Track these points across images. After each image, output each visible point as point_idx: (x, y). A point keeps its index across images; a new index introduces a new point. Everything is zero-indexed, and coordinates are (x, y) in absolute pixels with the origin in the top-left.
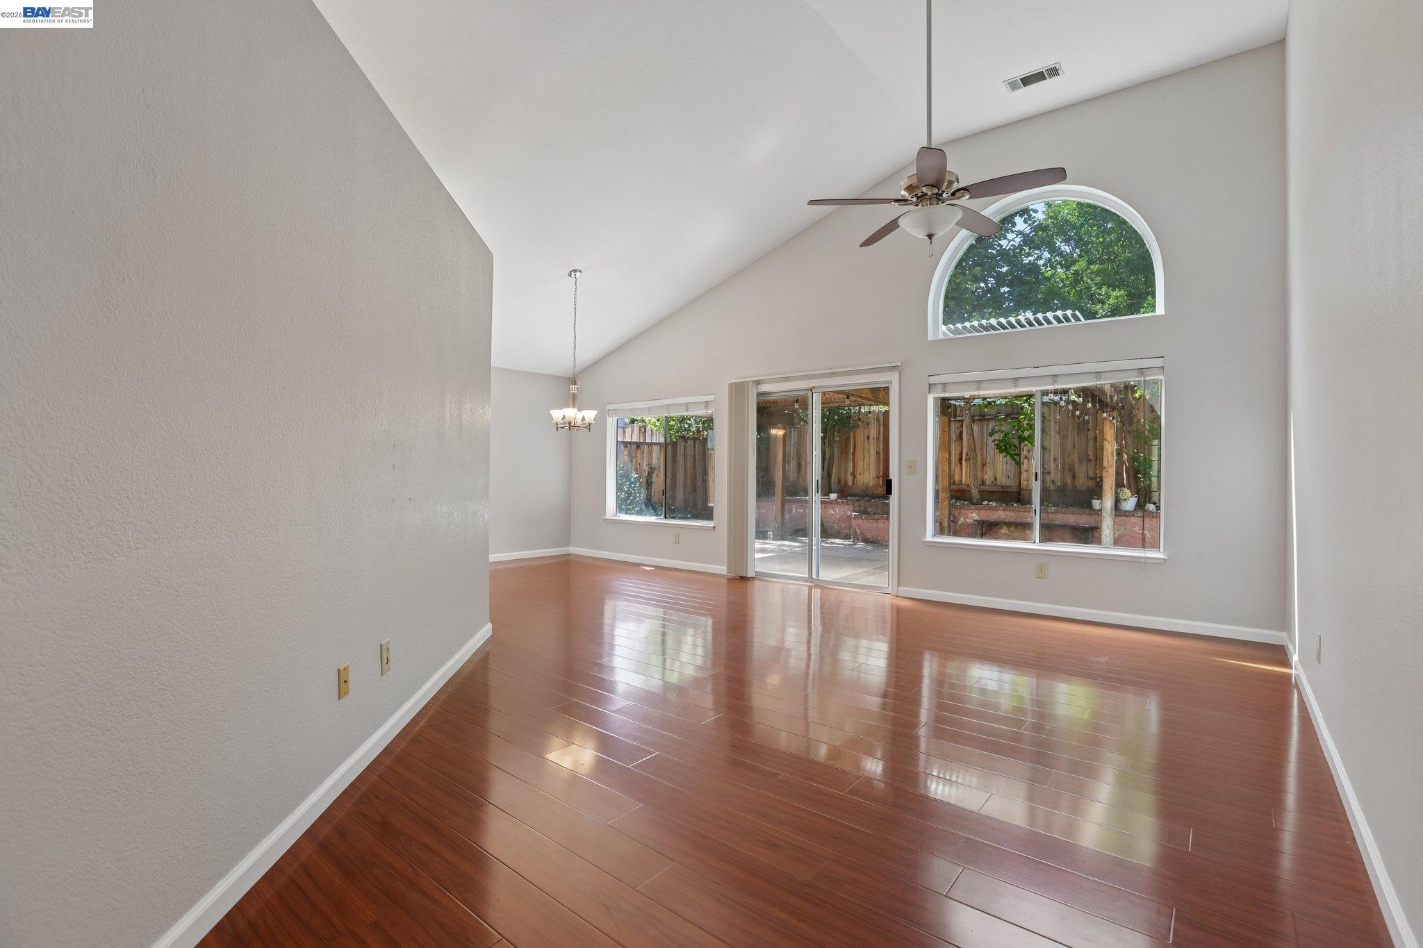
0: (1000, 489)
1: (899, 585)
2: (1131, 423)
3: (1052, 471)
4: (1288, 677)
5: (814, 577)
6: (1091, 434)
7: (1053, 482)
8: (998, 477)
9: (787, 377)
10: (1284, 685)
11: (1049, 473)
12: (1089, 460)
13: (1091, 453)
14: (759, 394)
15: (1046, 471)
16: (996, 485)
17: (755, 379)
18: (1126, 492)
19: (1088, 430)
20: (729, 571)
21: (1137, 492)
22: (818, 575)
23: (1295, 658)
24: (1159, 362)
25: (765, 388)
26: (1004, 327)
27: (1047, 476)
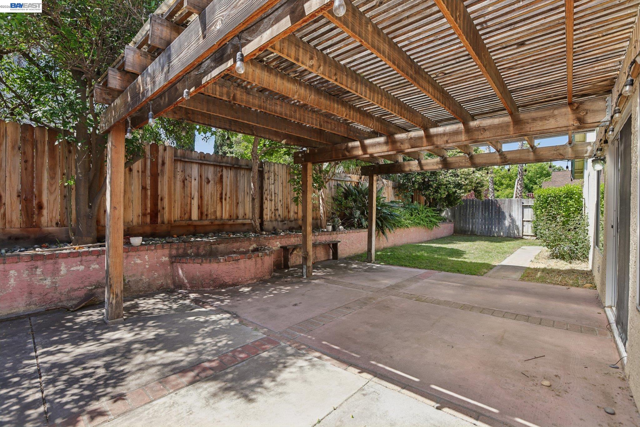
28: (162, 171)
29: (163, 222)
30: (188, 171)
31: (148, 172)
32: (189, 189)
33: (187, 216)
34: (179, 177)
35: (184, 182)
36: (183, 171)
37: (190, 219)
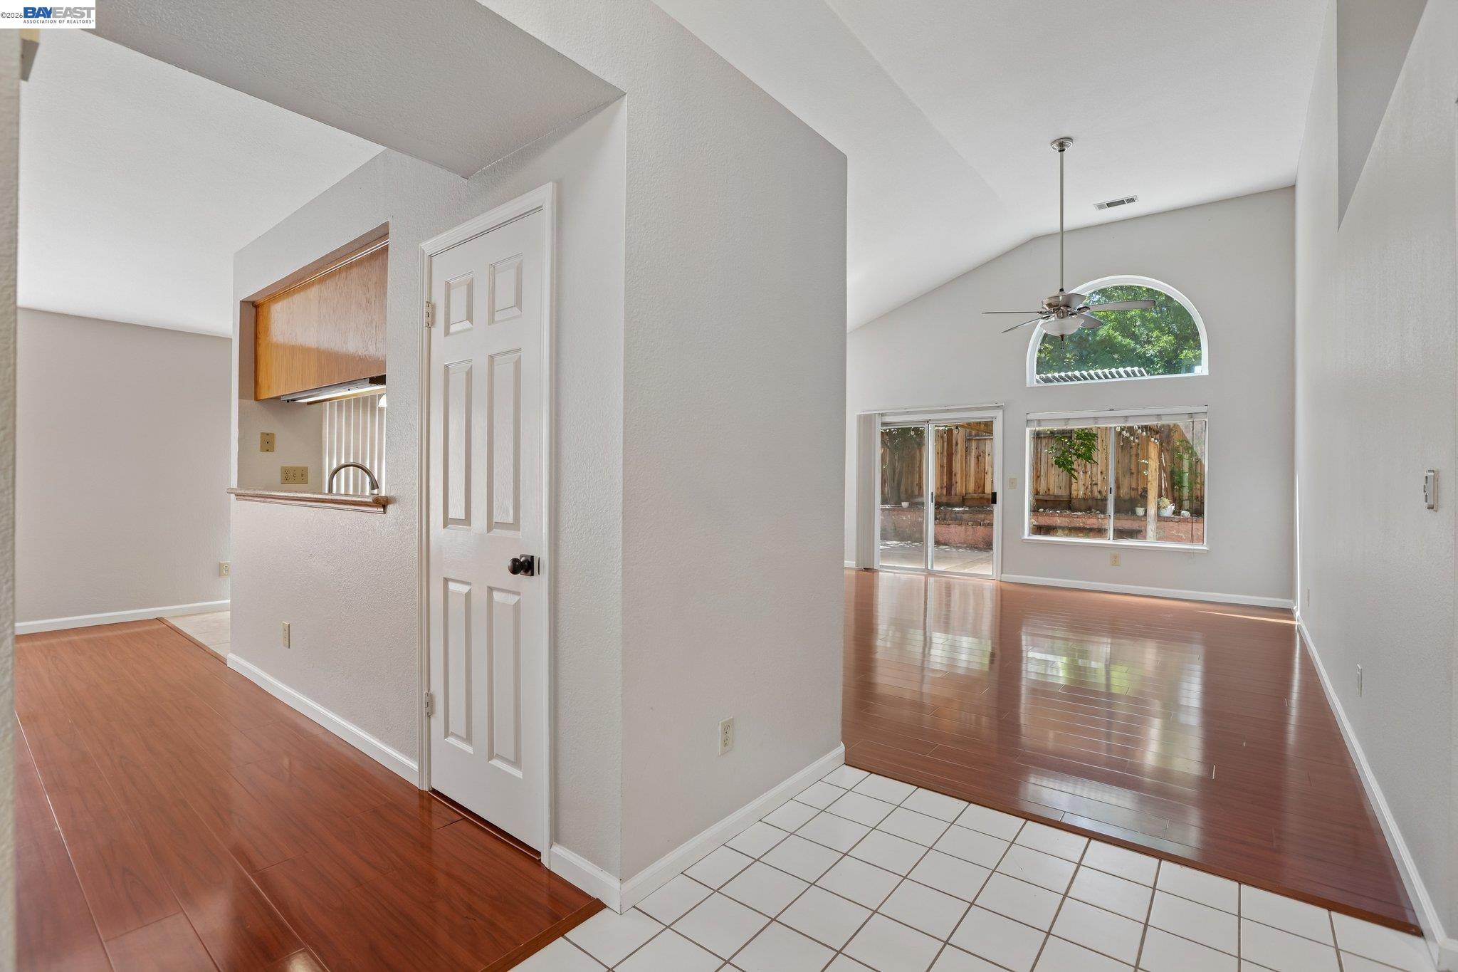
0: (1052, 498)
1: (1002, 573)
2: (1168, 443)
3: (1099, 483)
4: (1293, 626)
5: (929, 568)
6: (1133, 451)
7: (1100, 492)
8: (1051, 487)
9: (908, 412)
10: (1289, 632)
11: (1096, 484)
12: (1132, 474)
13: (1133, 467)
14: (883, 424)
15: (1094, 483)
16: (1049, 495)
17: (881, 412)
18: (1166, 501)
19: (1131, 448)
20: (857, 564)
21: (1174, 501)
22: (932, 566)
23: (1298, 614)
24: (1204, 409)
25: (887, 419)
26: (1085, 378)
27: (1095, 487)
28: (956, 450)
29: (956, 495)
30: (982, 448)
31: (945, 453)
32: (983, 464)
33: (980, 490)
34: (973, 454)
35: (978, 458)
36: (977, 448)
37: (984, 492)
